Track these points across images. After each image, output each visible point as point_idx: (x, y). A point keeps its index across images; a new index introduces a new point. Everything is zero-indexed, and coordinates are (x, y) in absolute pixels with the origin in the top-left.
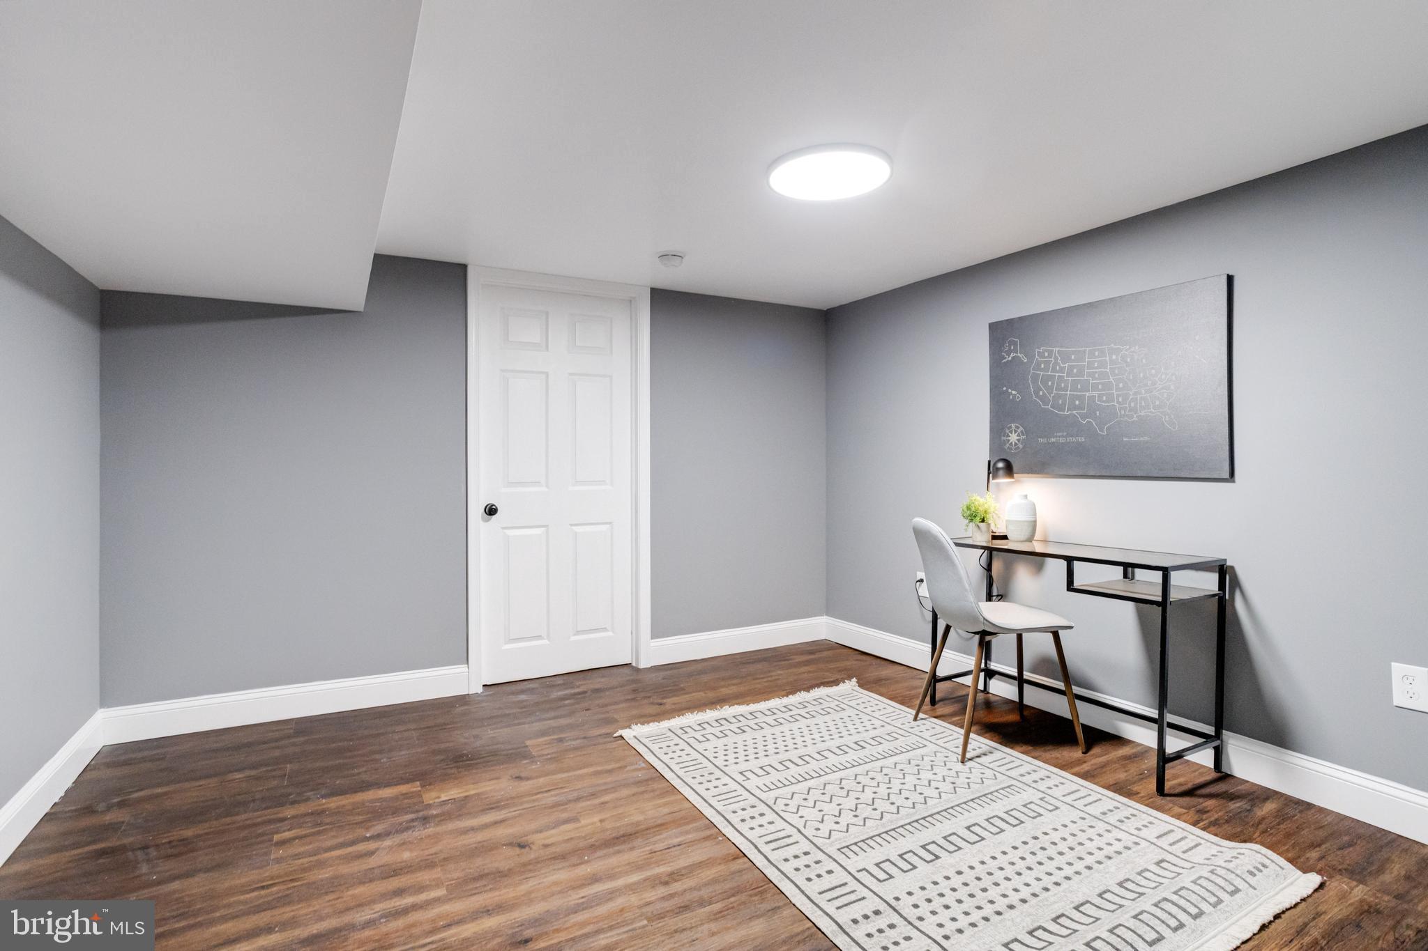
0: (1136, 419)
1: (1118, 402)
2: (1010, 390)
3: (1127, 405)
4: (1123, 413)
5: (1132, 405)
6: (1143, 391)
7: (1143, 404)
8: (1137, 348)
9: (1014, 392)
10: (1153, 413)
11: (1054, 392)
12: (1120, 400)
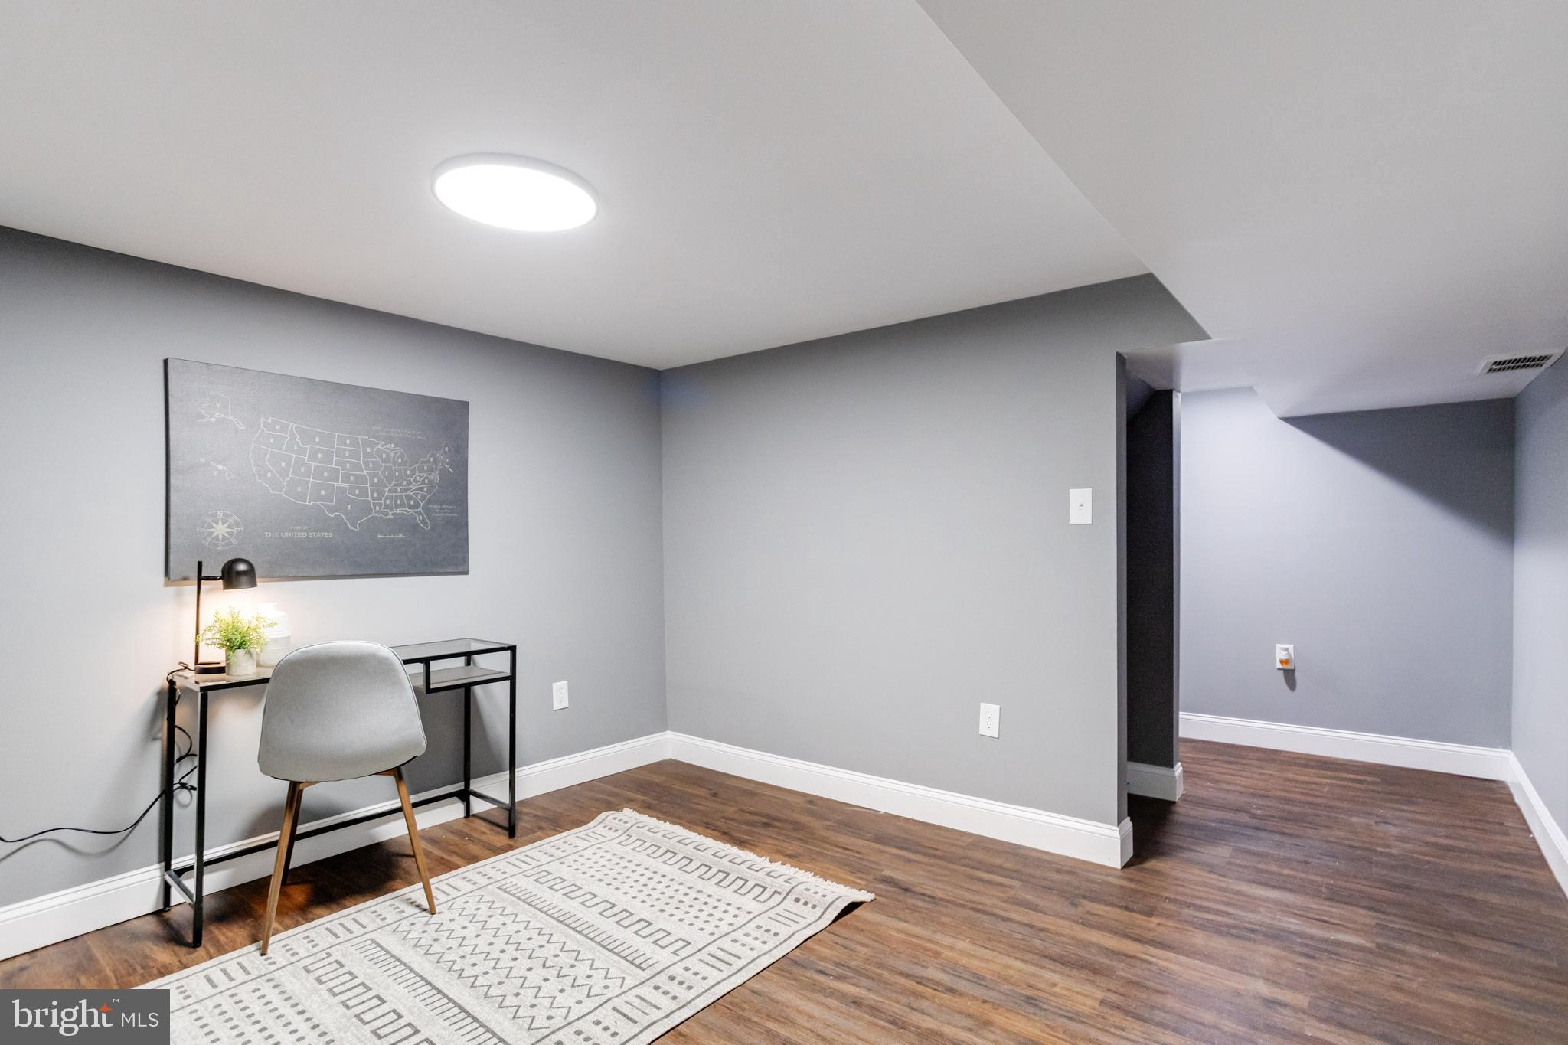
0: (392, 517)
1: (372, 497)
2: (213, 464)
3: (382, 502)
4: (378, 509)
5: (388, 502)
6: (399, 490)
7: (399, 502)
8: (393, 445)
9: (220, 467)
10: (408, 512)
11: (290, 476)
12: (375, 495)
